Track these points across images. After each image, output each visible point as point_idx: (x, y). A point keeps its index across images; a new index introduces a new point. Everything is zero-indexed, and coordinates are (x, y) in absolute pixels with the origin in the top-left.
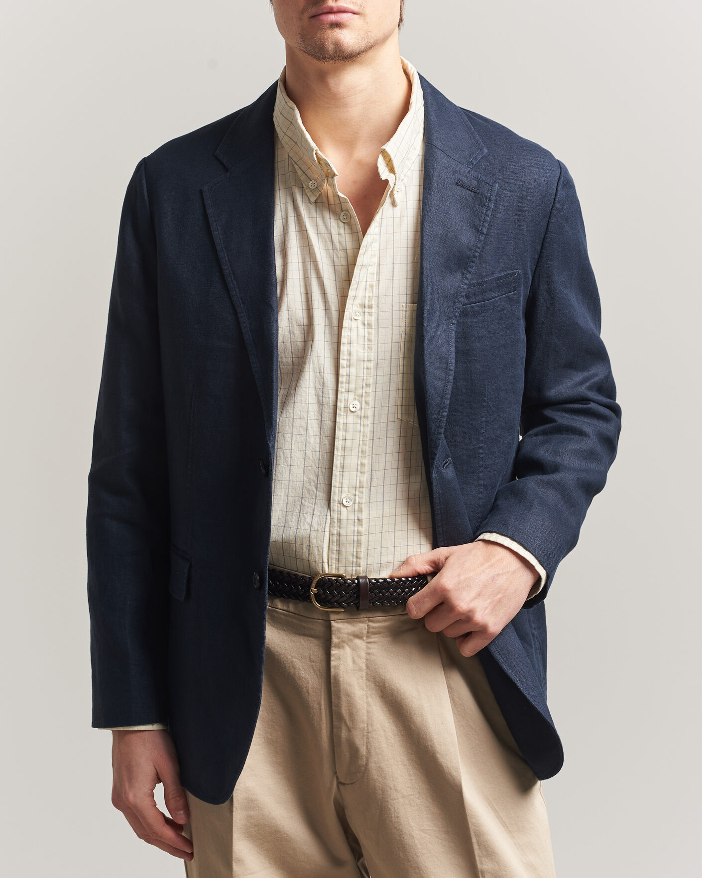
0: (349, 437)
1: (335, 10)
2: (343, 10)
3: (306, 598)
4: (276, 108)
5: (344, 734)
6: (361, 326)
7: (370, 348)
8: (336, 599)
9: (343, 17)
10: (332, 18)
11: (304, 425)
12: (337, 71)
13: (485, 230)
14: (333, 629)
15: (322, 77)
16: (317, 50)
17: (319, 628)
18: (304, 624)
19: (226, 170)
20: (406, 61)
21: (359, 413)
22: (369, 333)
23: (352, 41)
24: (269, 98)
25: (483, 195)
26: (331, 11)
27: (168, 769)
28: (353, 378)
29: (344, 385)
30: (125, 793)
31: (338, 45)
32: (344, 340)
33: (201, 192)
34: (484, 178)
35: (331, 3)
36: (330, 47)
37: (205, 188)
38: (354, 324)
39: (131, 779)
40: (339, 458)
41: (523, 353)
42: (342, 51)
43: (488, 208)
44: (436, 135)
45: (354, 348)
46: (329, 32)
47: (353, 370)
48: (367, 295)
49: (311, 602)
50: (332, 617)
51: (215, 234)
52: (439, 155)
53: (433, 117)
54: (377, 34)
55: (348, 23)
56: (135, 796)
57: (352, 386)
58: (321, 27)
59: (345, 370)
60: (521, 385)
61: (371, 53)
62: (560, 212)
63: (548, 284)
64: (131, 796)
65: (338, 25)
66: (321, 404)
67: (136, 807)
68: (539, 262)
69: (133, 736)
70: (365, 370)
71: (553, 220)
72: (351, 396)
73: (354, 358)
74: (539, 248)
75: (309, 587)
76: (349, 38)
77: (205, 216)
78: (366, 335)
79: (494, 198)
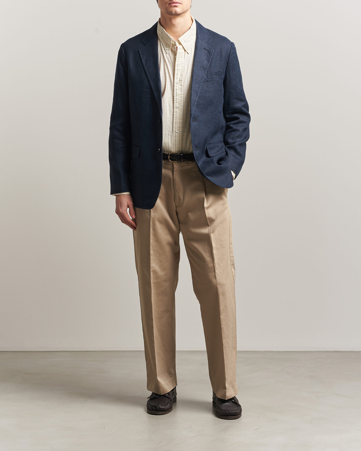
0: (177, 114)
1: (175, 2)
2: (177, 2)
3: (167, 159)
4: (158, 29)
5: (177, 194)
6: (179, 86)
7: (182, 91)
8: (175, 159)
9: (177, 4)
10: (174, 4)
11: (166, 111)
12: (175, 18)
13: (210, 61)
14: (174, 167)
15: (170, 20)
16: (170, 13)
17: (171, 167)
18: (167, 166)
19: (145, 45)
20: (192, 16)
21: (179, 108)
22: (181, 87)
23: (179, 11)
24: (155, 26)
25: (210, 52)
26: (174, 3)
27: (131, 204)
28: (177, 99)
29: (175, 101)
30: (119, 210)
31: (176, 11)
32: (175, 89)
33: (139, 51)
34: (211, 48)
35: (174, 1)
36: (174, 12)
37: (140, 50)
38: (177, 85)
39: (121, 206)
40: (175, 120)
41: (223, 93)
42: (176, 13)
43: (211, 55)
44: (199, 35)
45: (178, 92)
46: (173, 8)
47: (177, 97)
48: (181, 78)
49: (169, 160)
50: (174, 164)
51: (143, 62)
52: (200, 40)
53: (198, 30)
54: (185, 9)
55: (178, 6)
56: (122, 211)
57: (177, 101)
58: (171, 7)
59: (175, 97)
60: (223, 102)
61: (183, 14)
62: (232, 55)
63: (229, 75)
64: (121, 211)
65: (176, 6)
66: (170, 106)
67: (122, 213)
68: (227, 69)
69: (122, 196)
70: (181, 97)
71: (230, 57)
72: (177, 104)
73: (178, 94)
74: (226, 65)
75: (168, 156)
76: (178, 10)
77: (140, 57)
78: (181, 88)
79: (213, 53)
